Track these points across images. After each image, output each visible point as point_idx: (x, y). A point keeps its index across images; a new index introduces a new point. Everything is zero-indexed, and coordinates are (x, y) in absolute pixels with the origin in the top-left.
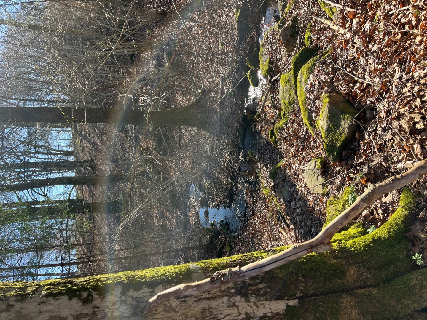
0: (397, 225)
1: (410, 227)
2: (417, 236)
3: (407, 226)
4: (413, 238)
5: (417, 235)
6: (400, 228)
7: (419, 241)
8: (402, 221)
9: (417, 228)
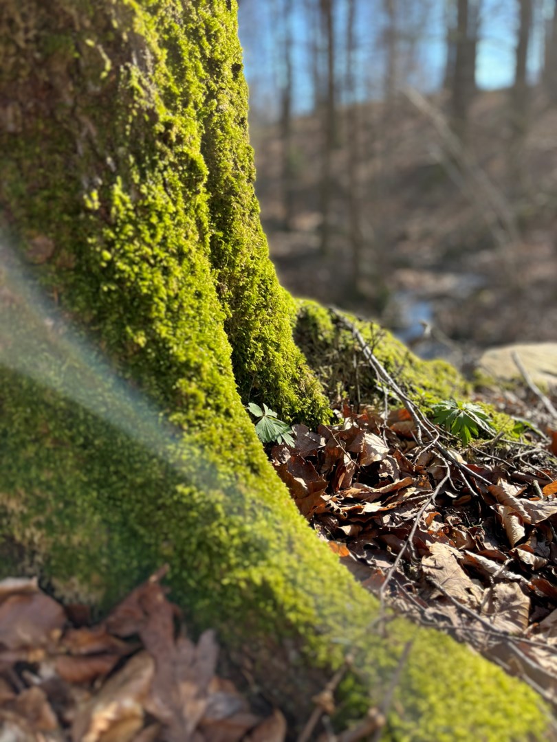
0: (245, 549)
1: (207, 638)
2: (127, 670)
3: (225, 617)
4: (127, 630)
5: (136, 675)
6: (222, 557)
7: (85, 668)
8: (265, 591)
9: (187, 689)
